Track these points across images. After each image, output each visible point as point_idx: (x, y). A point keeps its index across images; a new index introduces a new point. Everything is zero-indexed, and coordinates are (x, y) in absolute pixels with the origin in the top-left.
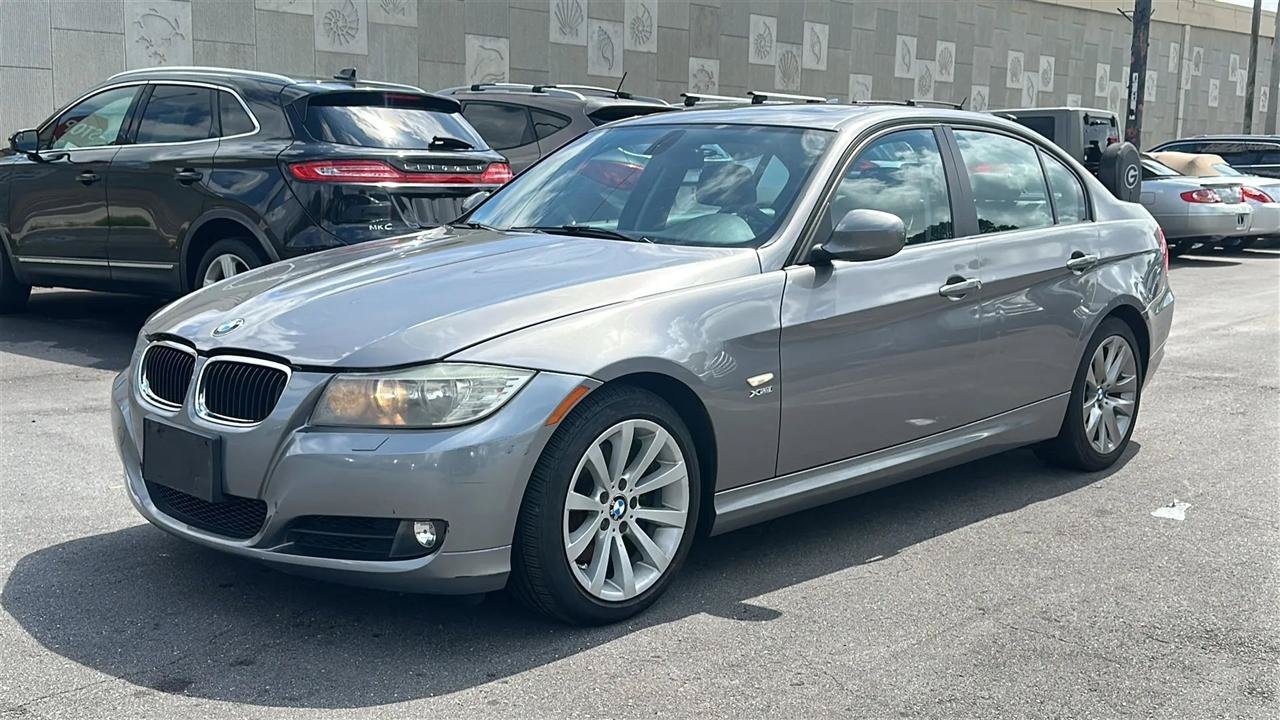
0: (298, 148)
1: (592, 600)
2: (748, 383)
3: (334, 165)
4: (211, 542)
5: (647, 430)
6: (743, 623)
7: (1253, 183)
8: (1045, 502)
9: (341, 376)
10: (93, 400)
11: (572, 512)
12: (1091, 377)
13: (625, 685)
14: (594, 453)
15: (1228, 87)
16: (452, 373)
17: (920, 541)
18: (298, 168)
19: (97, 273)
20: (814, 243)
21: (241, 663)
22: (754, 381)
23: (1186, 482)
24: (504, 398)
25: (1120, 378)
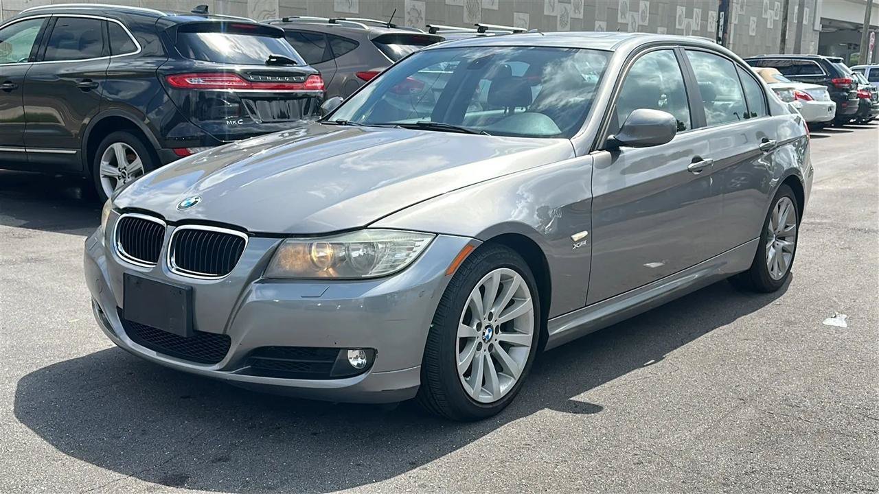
0: (169, 64)
1: (474, 403)
2: (572, 238)
3: (198, 76)
4: (183, 367)
5: (508, 276)
6: (579, 416)
7: (800, 87)
8: (747, 316)
9: (288, 240)
10: (32, 253)
11: (461, 339)
12: (771, 227)
13: (513, 468)
14: (475, 294)
15: (762, 22)
16: (376, 237)
17: (676, 348)
18: (172, 79)
19: (17, 157)
20: (608, 134)
21: (220, 460)
22: (576, 237)
23: (834, 298)
24: (414, 255)
25: (786, 227)
